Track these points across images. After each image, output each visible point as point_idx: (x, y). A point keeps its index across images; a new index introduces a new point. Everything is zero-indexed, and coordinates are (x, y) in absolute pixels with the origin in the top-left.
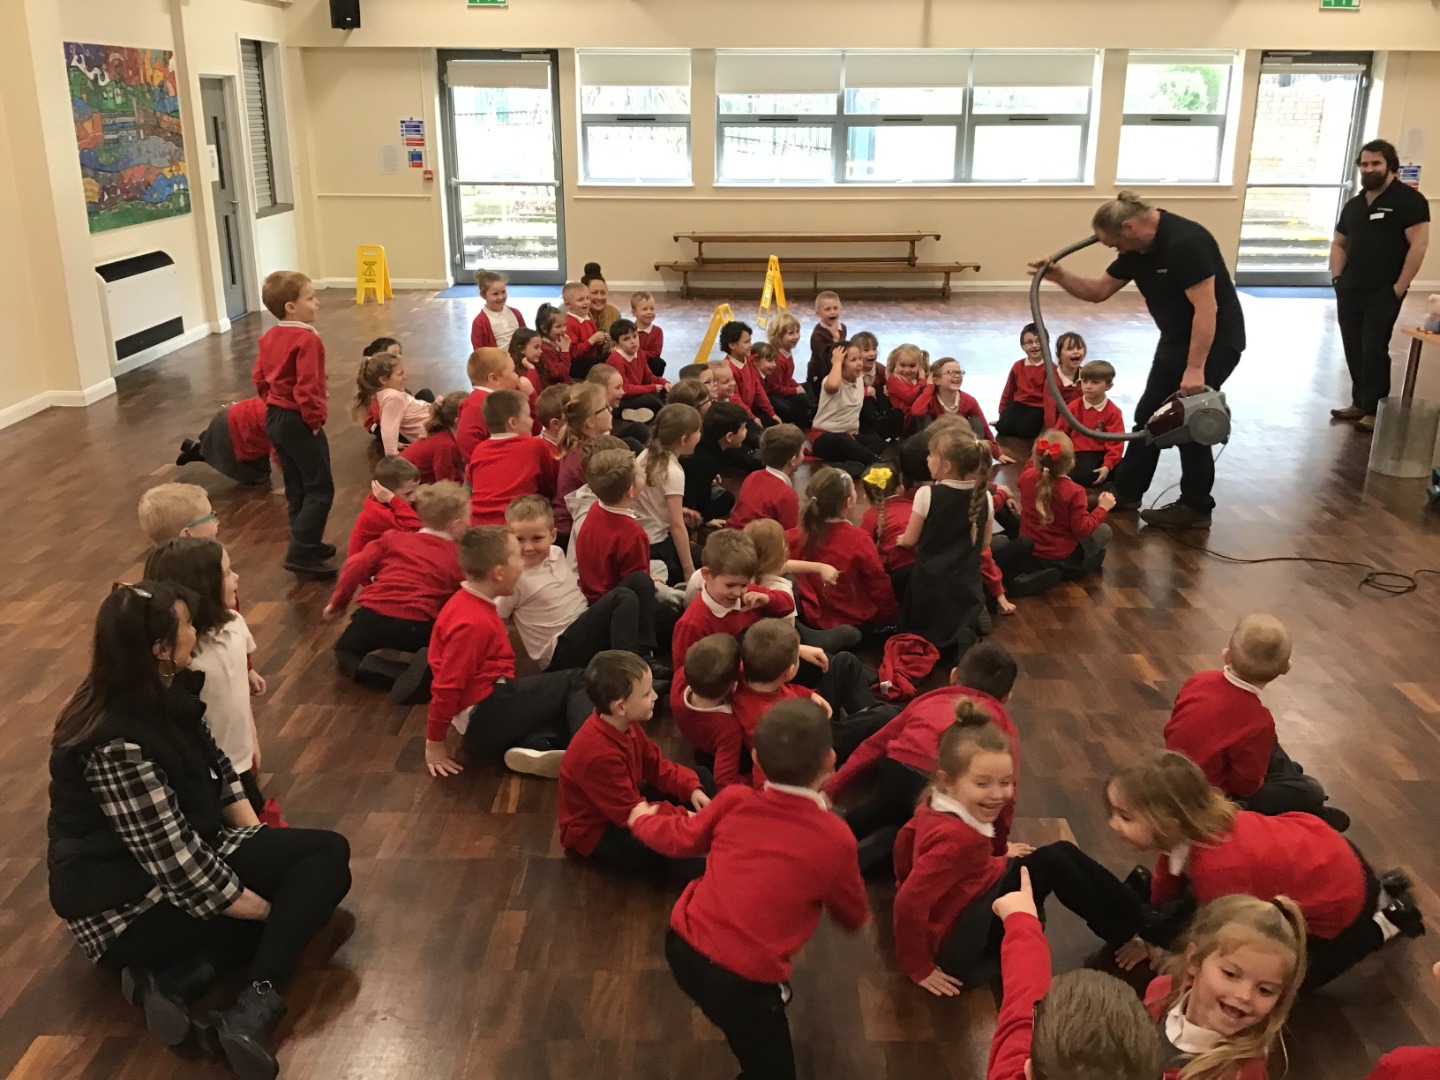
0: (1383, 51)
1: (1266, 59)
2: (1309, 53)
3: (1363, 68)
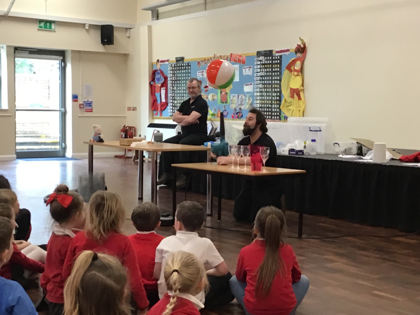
0: (69, 50)
1: (16, 51)
2: (36, 50)
3: (62, 58)
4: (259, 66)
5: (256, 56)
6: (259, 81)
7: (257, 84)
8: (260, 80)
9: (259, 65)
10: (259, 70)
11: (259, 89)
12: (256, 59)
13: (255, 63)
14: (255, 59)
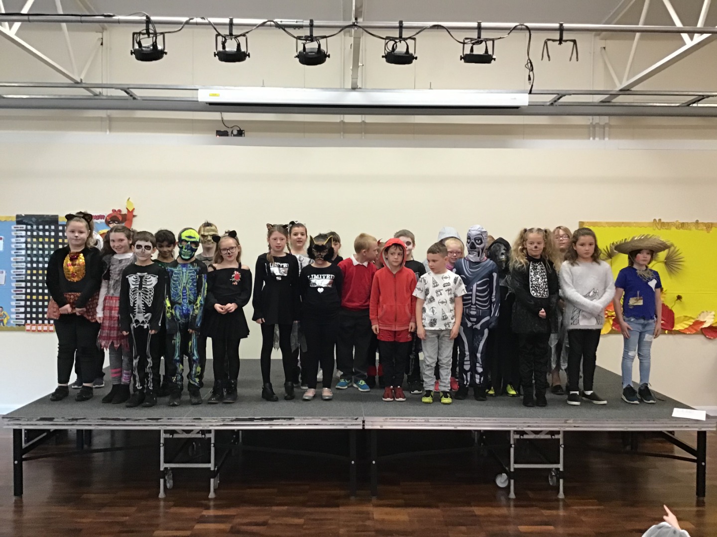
4: (23, 240)
5: (15, 222)
6: (24, 264)
7: (18, 268)
8: (26, 262)
9: (22, 237)
10: (24, 246)
11: (24, 276)
12: (15, 227)
13: (13, 234)
14: (13, 228)
